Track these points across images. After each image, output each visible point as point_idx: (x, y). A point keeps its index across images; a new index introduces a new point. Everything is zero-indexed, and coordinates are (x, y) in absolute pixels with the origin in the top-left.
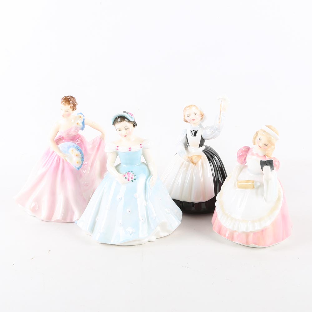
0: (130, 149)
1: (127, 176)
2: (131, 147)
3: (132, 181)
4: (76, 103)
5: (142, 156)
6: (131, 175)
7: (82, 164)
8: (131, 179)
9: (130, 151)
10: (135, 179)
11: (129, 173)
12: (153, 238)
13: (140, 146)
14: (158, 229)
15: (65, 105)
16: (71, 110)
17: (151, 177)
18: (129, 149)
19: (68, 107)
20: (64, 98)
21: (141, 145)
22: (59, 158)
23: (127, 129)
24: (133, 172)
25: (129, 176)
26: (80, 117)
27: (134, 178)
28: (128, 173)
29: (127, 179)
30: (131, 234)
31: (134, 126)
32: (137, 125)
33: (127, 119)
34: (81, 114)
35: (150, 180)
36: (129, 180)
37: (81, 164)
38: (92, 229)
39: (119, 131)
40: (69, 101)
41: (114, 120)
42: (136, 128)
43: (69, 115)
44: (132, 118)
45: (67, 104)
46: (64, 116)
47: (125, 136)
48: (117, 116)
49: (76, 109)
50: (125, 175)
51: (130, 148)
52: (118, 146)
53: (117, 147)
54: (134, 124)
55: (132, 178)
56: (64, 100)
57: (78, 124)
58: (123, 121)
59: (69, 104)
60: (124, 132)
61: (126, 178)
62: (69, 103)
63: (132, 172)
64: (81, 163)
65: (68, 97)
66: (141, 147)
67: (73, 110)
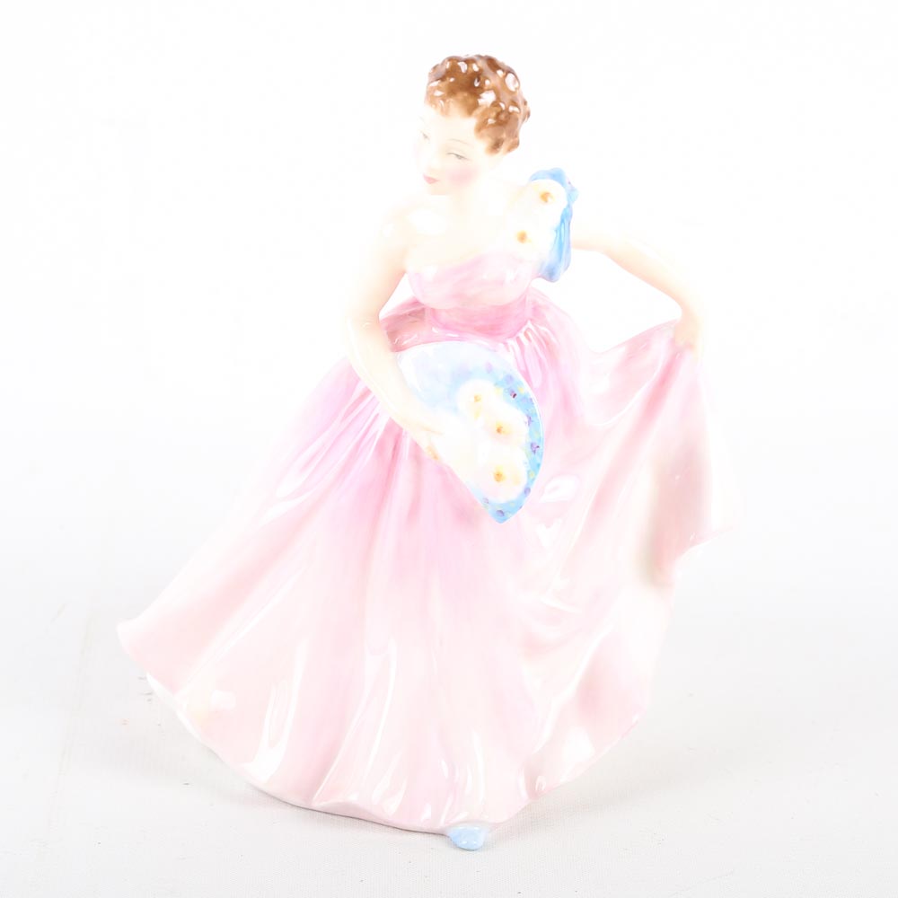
4: (514, 104)
7: (527, 491)
15: (445, 112)
16: (481, 145)
19: (461, 127)
20: (448, 65)
22: (395, 435)
26: (545, 197)
34: (557, 176)
37: (520, 489)
40: (475, 92)
43: (463, 178)
45: (454, 106)
46: (430, 180)
49: (515, 145)
56: (443, 79)
57: (522, 237)
59: (471, 108)
62: (471, 101)
64: (524, 482)
65: (469, 61)
67: (496, 146)
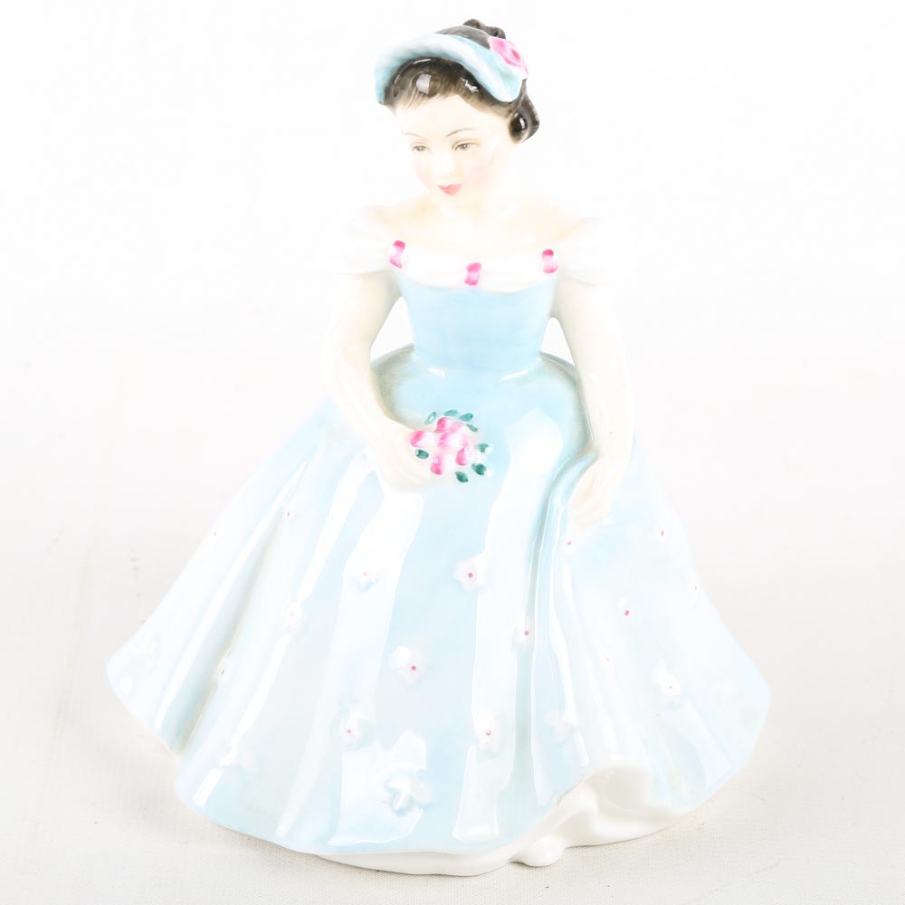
0: (474, 276)
1: (430, 442)
2: (484, 266)
3: (461, 478)
5: (554, 320)
6: (455, 442)
8: (450, 466)
9: (474, 283)
10: (480, 470)
11: (449, 423)
12: (549, 848)
13: (542, 263)
14: (585, 800)
17: (586, 468)
18: (465, 273)
21: (549, 253)
23: (463, 146)
24: (473, 422)
25: (442, 442)
27: (474, 457)
28: (441, 423)
29: (428, 462)
30: (401, 812)
31: (516, 130)
32: (535, 123)
33: (471, 79)
35: (572, 485)
36: (437, 470)
38: (186, 728)
39: (417, 148)
41: (393, 79)
42: (528, 143)
44: (506, 77)
47: (449, 190)
48: (409, 56)
50: (418, 436)
51: (474, 268)
52: (400, 244)
53: (393, 250)
54: (520, 116)
55: (460, 461)
58: (446, 91)
60: (444, 162)
61: (421, 454)
63: (468, 417)
66: (551, 271)
